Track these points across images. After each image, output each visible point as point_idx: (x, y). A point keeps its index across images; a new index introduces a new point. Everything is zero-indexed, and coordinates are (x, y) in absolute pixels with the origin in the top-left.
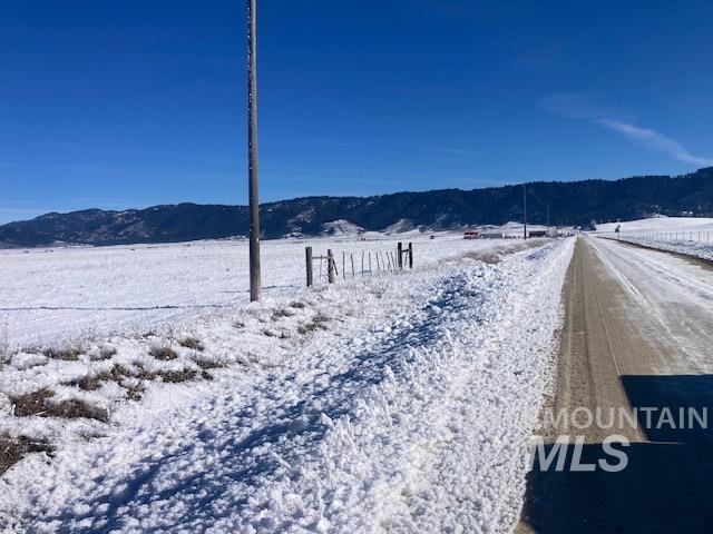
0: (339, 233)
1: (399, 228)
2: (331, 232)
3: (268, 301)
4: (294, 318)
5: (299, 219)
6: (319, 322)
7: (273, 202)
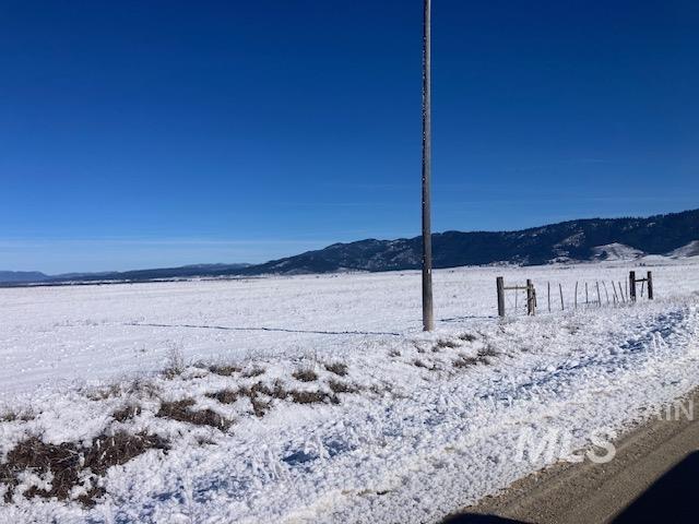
0: (612, 257)
1: (689, 251)
2: (604, 256)
3: (440, 331)
4: (458, 350)
5: (566, 244)
6: (485, 355)
7: (537, 226)
